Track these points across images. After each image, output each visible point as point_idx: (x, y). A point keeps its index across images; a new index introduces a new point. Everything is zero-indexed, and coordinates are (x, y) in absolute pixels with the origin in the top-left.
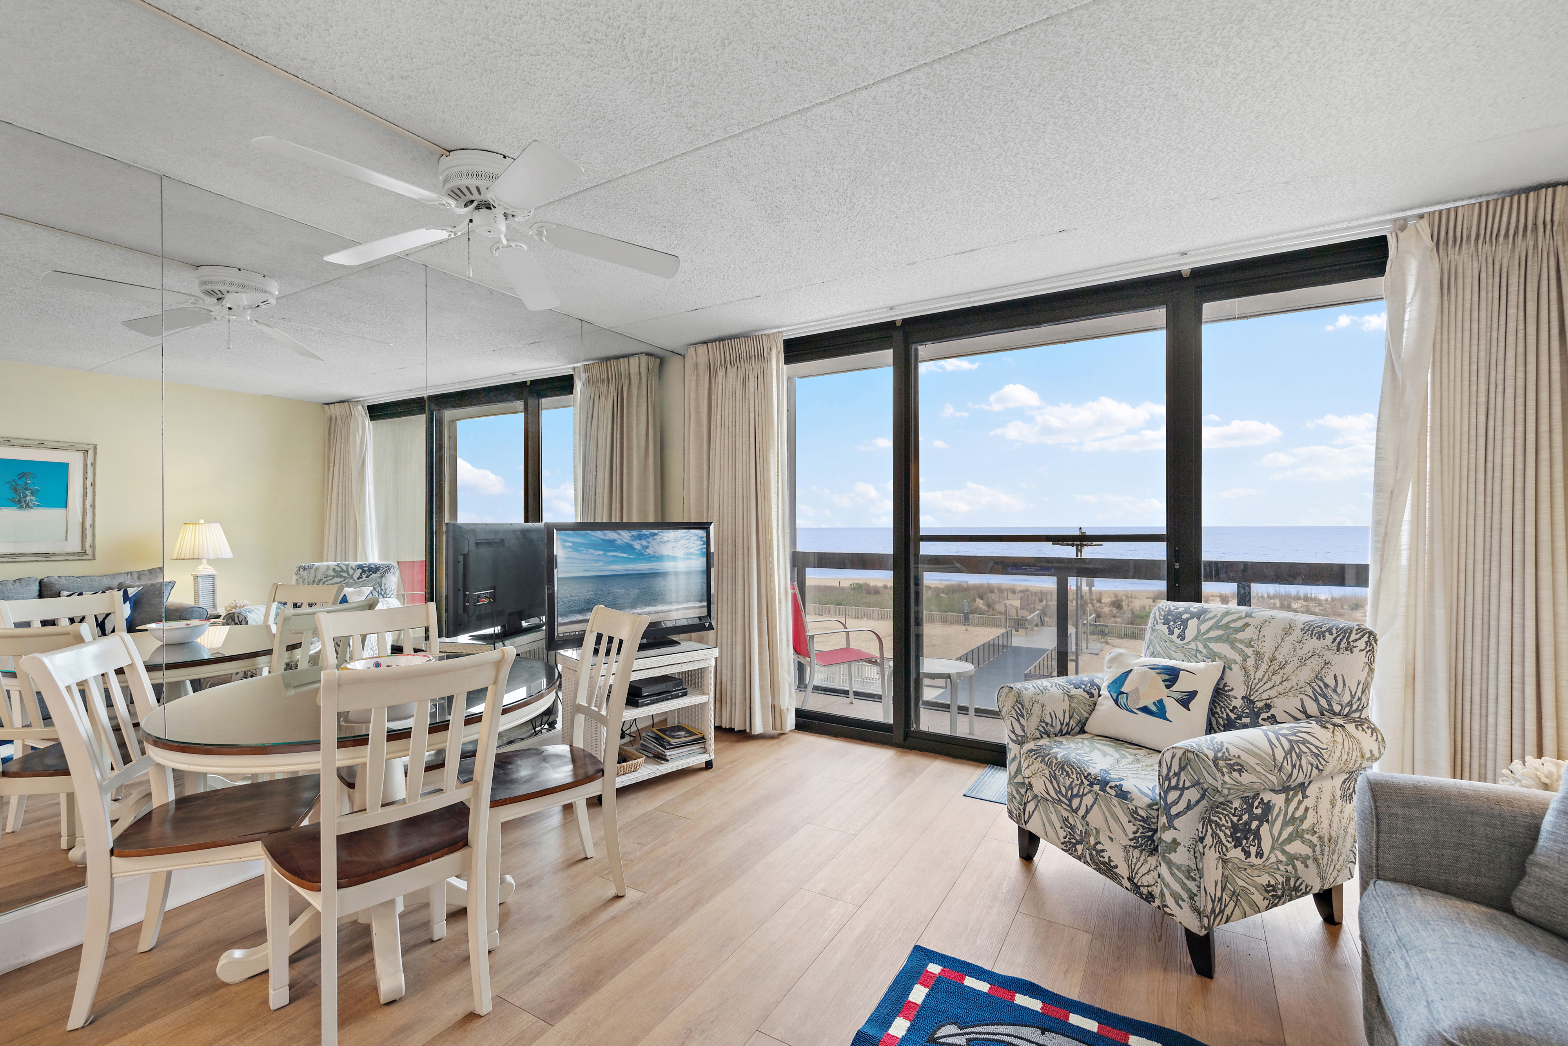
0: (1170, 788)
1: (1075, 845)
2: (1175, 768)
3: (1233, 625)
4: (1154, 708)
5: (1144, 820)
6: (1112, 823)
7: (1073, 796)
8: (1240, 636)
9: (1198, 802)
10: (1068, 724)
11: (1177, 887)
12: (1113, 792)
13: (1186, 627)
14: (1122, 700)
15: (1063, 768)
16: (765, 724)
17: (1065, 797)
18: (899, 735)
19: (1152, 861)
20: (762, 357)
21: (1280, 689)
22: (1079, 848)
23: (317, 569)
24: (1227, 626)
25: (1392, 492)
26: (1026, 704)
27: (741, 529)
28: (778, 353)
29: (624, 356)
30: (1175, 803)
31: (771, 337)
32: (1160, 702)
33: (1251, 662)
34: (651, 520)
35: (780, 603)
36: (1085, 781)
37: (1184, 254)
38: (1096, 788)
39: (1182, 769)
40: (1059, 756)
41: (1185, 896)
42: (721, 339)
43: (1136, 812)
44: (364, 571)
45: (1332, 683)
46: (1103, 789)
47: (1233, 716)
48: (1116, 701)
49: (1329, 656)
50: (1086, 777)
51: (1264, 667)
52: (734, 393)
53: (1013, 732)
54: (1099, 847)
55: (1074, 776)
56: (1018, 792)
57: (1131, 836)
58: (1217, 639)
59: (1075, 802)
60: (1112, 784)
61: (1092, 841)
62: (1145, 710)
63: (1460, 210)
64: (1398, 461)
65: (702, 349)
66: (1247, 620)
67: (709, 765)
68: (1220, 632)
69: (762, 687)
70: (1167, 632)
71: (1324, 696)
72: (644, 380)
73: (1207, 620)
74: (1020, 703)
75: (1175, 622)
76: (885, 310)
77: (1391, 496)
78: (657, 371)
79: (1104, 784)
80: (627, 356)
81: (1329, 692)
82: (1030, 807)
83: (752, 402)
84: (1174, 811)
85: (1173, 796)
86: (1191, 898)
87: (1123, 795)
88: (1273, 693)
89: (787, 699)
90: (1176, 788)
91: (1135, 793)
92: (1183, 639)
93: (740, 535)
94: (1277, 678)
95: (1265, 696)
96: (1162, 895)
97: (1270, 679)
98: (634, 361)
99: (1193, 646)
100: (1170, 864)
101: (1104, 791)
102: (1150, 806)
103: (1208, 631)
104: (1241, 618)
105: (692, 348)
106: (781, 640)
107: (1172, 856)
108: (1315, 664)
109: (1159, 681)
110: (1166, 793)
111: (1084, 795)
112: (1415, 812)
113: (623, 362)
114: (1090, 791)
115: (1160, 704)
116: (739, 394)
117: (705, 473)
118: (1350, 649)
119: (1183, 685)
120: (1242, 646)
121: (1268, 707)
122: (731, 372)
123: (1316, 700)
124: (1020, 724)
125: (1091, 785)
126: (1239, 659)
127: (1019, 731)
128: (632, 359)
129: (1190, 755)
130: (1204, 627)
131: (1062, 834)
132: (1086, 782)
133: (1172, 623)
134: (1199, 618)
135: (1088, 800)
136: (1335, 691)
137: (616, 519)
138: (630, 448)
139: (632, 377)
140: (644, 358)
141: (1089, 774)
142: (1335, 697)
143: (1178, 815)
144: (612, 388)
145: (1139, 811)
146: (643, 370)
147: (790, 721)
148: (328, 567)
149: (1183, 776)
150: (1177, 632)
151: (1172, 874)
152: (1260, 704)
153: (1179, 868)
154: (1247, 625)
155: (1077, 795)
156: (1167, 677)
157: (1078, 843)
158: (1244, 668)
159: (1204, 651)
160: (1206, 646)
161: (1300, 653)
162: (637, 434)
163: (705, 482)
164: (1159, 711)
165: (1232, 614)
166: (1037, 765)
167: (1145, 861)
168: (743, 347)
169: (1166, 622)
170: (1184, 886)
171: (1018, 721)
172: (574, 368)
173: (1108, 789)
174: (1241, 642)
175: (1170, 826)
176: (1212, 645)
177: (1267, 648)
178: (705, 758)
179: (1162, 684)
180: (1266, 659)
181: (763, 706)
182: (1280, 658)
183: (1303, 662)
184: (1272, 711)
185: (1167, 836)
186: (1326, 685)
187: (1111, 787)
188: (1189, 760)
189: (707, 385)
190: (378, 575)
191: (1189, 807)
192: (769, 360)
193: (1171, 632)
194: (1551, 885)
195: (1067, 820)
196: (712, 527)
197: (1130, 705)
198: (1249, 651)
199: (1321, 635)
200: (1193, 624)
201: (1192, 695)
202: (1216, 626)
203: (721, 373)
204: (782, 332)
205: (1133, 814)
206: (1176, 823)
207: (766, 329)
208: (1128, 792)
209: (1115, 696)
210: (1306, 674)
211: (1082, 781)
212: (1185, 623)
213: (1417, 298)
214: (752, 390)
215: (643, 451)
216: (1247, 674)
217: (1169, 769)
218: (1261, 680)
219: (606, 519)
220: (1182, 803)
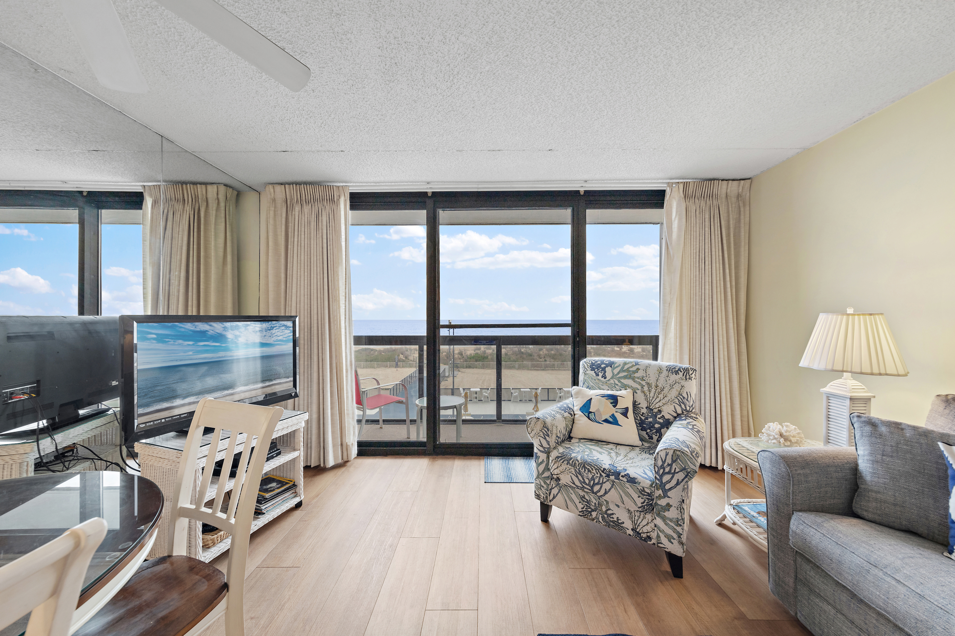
0: (664, 473)
1: (590, 512)
2: (669, 461)
3: (631, 369)
4: (611, 420)
5: (649, 495)
6: (625, 498)
7: (594, 484)
8: (636, 375)
9: (683, 480)
10: (565, 435)
11: (670, 532)
12: (625, 479)
13: (605, 372)
15: (584, 466)
16: (335, 457)
17: (589, 485)
18: (430, 448)
19: (649, 517)
20: (333, 201)
21: (664, 401)
22: (594, 514)
24: (628, 370)
26: (550, 428)
27: (315, 321)
28: (345, 200)
29: (201, 184)
30: (669, 482)
31: (341, 188)
32: (613, 415)
33: (646, 388)
35: (347, 372)
36: (602, 474)
37: (586, 181)
38: (612, 478)
39: (673, 461)
40: (579, 458)
41: (675, 536)
42: (297, 183)
43: (644, 491)
45: (686, 396)
46: (617, 478)
47: (643, 418)
48: (588, 417)
49: (683, 383)
50: (603, 472)
51: (653, 390)
52: (309, 223)
53: (542, 446)
54: (609, 512)
55: (594, 471)
56: (545, 483)
57: (640, 505)
58: (625, 377)
59: (596, 488)
60: (622, 474)
61: (604, 509)
62: (606, 421)
63: (691, 183)
65: (279, 189)
66: (637, 366)
67: (300, 504)
68: (625, 374)
69: (333, 432)
70: (594, 375)
71: (683, 403)
72: (222, 204)
73: (616, 367)
74: (546, 428)
75: (598, 369)
76: (424, 183)
77: (669, 306)
78: (234, 200)
79: (617, 474)
80: (206, 184)
81: (685, 401)
82: (555, 491)
83: (325, 231)
84: (667, 487)
85: (666, 478)
86: (679, 537)
87: (632, 481)
88: (660, 404)
89: (352, 437)
90: (669, 473)
91: (640, 479)
92: (605, 378)
93: (315, 325)
94: (661, 396)
95: (657, 406)
96: (658, 537)
97: (657, 397)
98: (212, 190)
99: (612, 381)
100: (664, 519)
101: (619, 479)
102: (651, 485)
103: (618, 373)
104: (633, 366)
105: (271, 186)
106: (347, 397)
107: (666, 514)
108: (677, 387)
109: (608, 403)
110: (661, 476)
111: (603, 483)
113: (200, 189)
114: (608, 480)
115: (613, 416)
116: (313, 224)
117: (283, 280)
118: (690, 378)
119: (622, 404)
120: (639, 380)
121: (660, 411)
122: (307, 209)
123: (680, 406)
124: (546, 440)
125: (608, 476)
126: (639, 387)
127: (545, 445)
128: (209, 187)
129: (678, 453)
130: (616, 371)
131: (580, 506)
132: (604, 475)
133: (596, 370)
134: (611, 367)
135: (607, 486)
136: (687, 400)
137: (192, 313)
138: (207, 257)
139: (210, 201)
140: (222, 189)
141: (604, 469)
142: (688, 403)
143: (670, 489)
144: (188, 208)
145: (646, 489)
146: (222, 197)
147: (354, 450)
149: (674, 466)
150: (601, 375)
151: (666, 524)
152: (656, 410)
153: (671, 520)
154: (638, 369)
155: (598, 484)
156: (612, 401)
157: (593, 511)
158: (643, 392)
159: (619, 384)
160: (619, 381)
161: (670, 382)
162: (216, 246)
163: (283, 287)
164: (613, 421)
165: (628, 363)
166: (564, 466)
167: (644, 518)
168: (316, 191)
169: (593, 369)
170: (675, 530)
171: (545, 439)
172: (144, 187)
173: (621, 478)
174: (638, 378)
175: (665, 496)
176: (622, 381)
177: (652, 381)
178: (297, 500)
179: (611, 405)
180: (653, 386)
181: (334, 446)
182: (660, 385)
183: (672, 387)
184: (662, 414)
185: (663, 502)
186: (684, 398)
187: (622, 476)
188: (678, 456)
189: (284, 215)
191: (678, 483)
192: (338, 204)
193: (597, 375)
195: (584, 497)
196: (297, 319)
197: (597, 419)
198: (644, 383)
199: (677, 373)
200: (608, 369)
201: (627, 409)
202: (622, 371)
203: (297, 208)
204: (349, 186)
205: (642, 492)
206: (669, 494)
207: (336, 182)
208: (634, 478)
209: (587, 414)
210: (674, 393)
211: (601, 474)
212: (604, 369)
213: (677, 218)
214: (325, 223)
215: (221, 260)
216: (645, 395)
217: (664, 462)
218: (653, 398)
219: (181, 313)
220: (674, 482)
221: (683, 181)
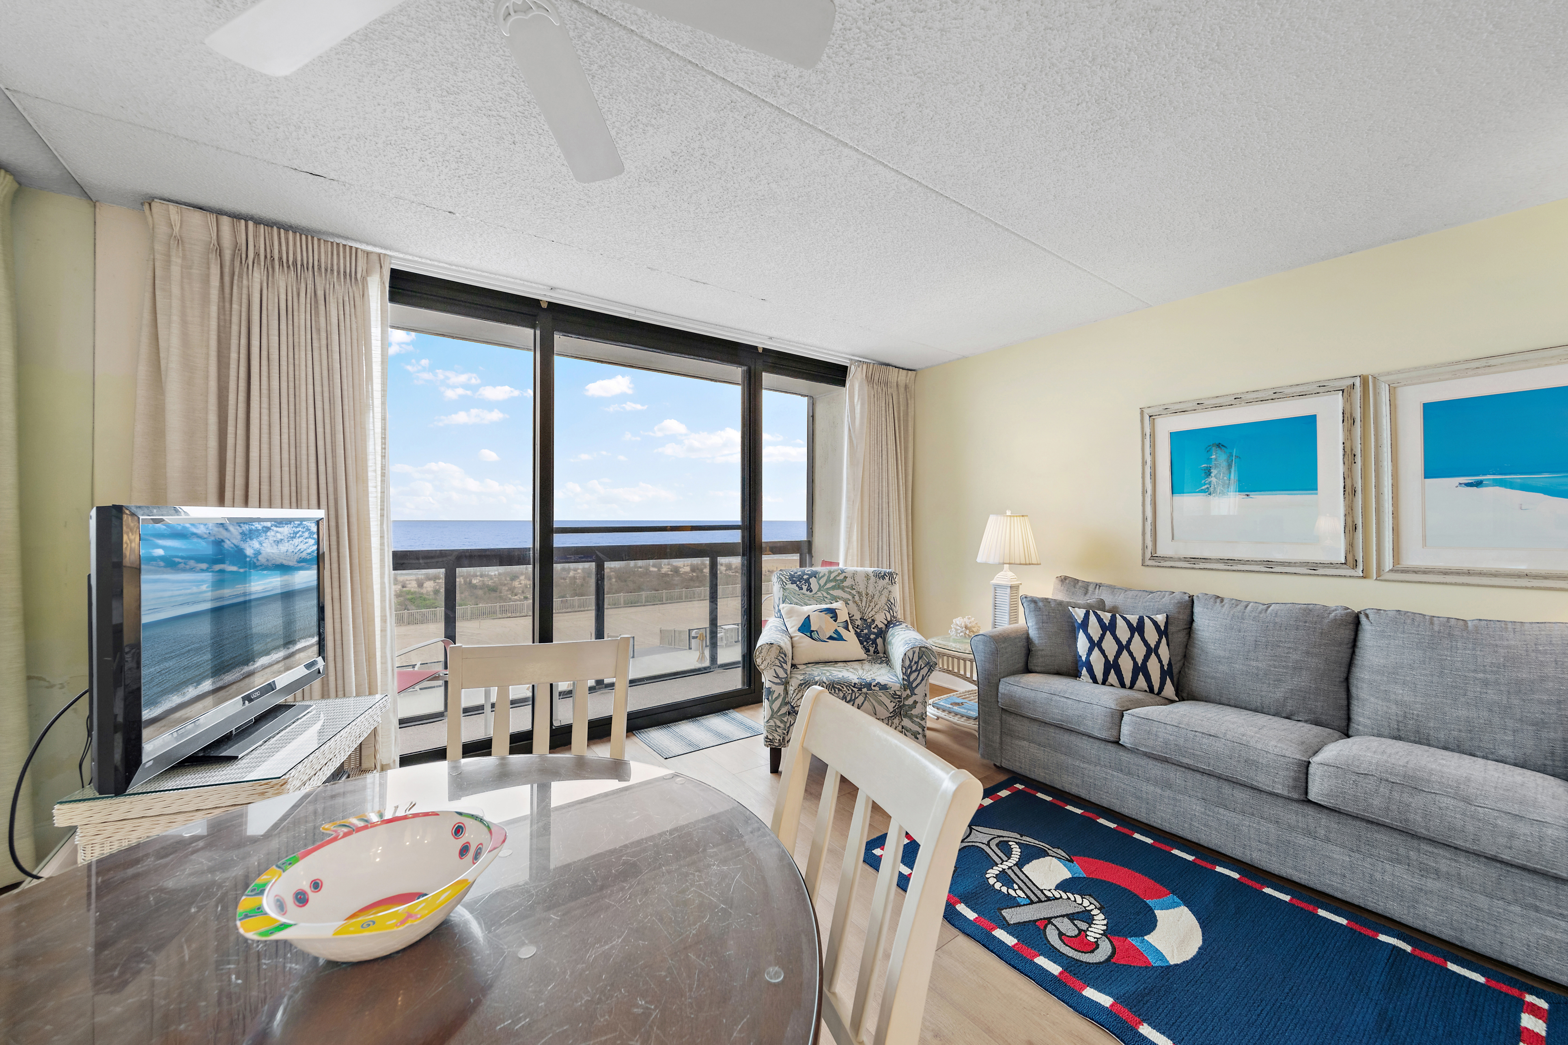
0: (912, 672)
2: (916, 659)
3: (838, 578)
4: (835, 636)
5: (900, 697)
6: (878, 708)
8: (845, 584)
9: (926, 674)
11: (916, 728)
12: (877, 688)
13: (810, 584)
14: (815, 635)
15: (833, 687)
19: (896, 721)
21: (875, 610)
24: (835, 580)
30: (915, 680)
32: (836, 630)
33: (857, 598)
36: (854, 689)
37: (771, 338)
38: (865, 690)
39: (920, 658)
40: (825, 680)
43: (895, 694)
46: (869, 689)
47: (859, 631)
48: (811, 637)
50: (854, 687)
51: (864, 599)
53: (777, 677)
55: (845, 689)
56: (782, 722)
57: (891, 710)
58: (833, 588)
60: (874, 684)
62: (831, 638)
66: (844, 574)
68: (833, 584)
70: (797, 589)
73: (821, 577)
74: (783, 653)
75: (800, 582)
79: (869, 686)
84: (914, 685)
85: (913, 676)
87: (884, 687)
88: (873, 613)
89: (393, 748)
90: (916, 670)
91: (890, 684)
92: (811, 591)
94: (872, 604)
95: (870, 616)
97: (869, 606)
99: (819, 594)
100: (911, 717)
101: (871, 690)
103: (825, 584)
104: (839, 574)
107: (913, 712)
108: (885, 593)
109: (828, 617)
110: (909, 676)
111: (856, 698)
114: (861, 694)
115: (836, 632)
119: (840, 618)
120: (849, 590)
121: (873, 621)
123: (889, 612)
124: (783, 669)
125: (860, 689)
126: (850, 597)
130: (822, 582)
132: (856, 690)
133: (798, 583)
134: (815, 577)
135: (860, 700)
136: (894, 606)
141: (855, 684)
142: (895, 609)
143: (917, 686)
145: (897, 692)
149: (920, 662)
150: (805, 588)
152: (869, 620)
153: (917, 717)
154: (846, 577)
156: (831, 615)
158: (855, 602)
159: (830, 596)
160: (828, 593)
161: (879, 588)
164: (837, 637)
165: (834, 572)
169: (793, 582)
171: (782, 667)
173: (873, 688)
174: (848, 587)
175: (913, 694)
176: (831, 592)
177: (862, 588)
179: (832, 620)
180: (864, 594)
182: (870, 593)
183: (881, 593)
184: (876, 623)
185: (910, 702)
187: (874, 686)
188: (924, 652)
191: (923, 679)
193: (802, 589)
194: (1047, 656)
197: (822, 638)
198: (854, 592)
199: (883, 578)
200: (813, 580)
201: (846, 622)
202: (829, 580)
204: (391, 257)
205: (894, 696)
206: (916, 691)
207: (361, 242)
208: (885, 685)
209: (808, 634)
210: (883, 600)
211: (852, 690)
212: (807, 581)
213: (859, 403)
216: (858, 605)
217: (911, 661)
218: (865, 607)
220: (920, 678)
221: (864, 360)
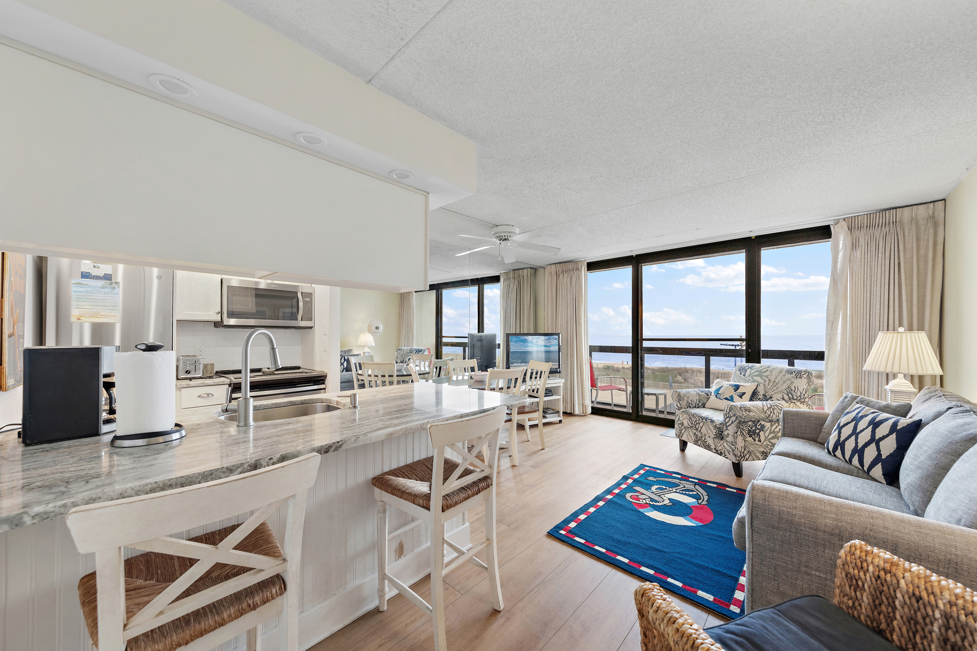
0: (727, 417)
1: (698, 441)
2: (728, 411)
3: (763, 370)
4: (729, 398)
5: (718, 428)
6: (708, 430)
7: (696, 424)
8: (764, 374)
9: (735, 421)
10: (698, 404)
11: (728, 448)
12: (709, 421)
14: (718, 396)
15: (693, 416)
16: (579, 411)
17: (694, 425)
18: (634, 417)
19: (722, 442)
20: (578, 269)
21: (775, 391)
22: (699, 442)
23: (404, 350)
25: (832, 323)
26: (682, 396)
27: (570, 336)
28: (585, 268)
29: (521, 269)
30: (728, 422)
31: (582, 262)
32: (732, 396)
33: (767, 383)
34: (532, 332)
35: (585, 364)
38: (704, 420)
39: (730, 411)
41: (731, 451)
42: (561, 263)
43: (716, 426)
44: (417, 351)
45: (794, 389)
46: (706, 420)
47: (759, 398)
49: (793, 380)
50: (701, 417)
51: (771, 384)
52: (567, 283)
53: (677, 406)
54: (705, 440)
55: (697, 419)
56: (679, 426)
57: (715, 434)
58: (756, 376)
59: (697, 426)
61: (703, 439)
62: (726, 399)
64: (835, 311)
65: (553, 266)
66: (768, 369)
67: (560, 421)
68: (758, 373)
69: (578, 396)
70: (739, 374)
71: (791, 394)
72: (529, 278)
73: (754, 369)
74: (680, 396)
75: (743, 370)
76: (629, 251)
77: (832, 324)
78: (534, 274)
79: (706, 419)
80: (523, 269)
81: (793, 392)
82: (683, 431)
83: (574, 287)
84: (728, 425)
85: (727, 420)
86: (733, 451)
87: (712, 421)
88: (773, 393)
89: (588, 401)
90: (728, 417)
91: (716, 421)
92: (745, 376)
93: (570, 338)
94: (775, 388)
95: (770, 393)
96: (724, 452)
97: (772, 388)
98: (525, 271)
99: (748, 378)
100: (727, 441)
102: (721, 424)
103: (754, 373)
104: (765, 368)
105: (549, 266)
106: (586, 378)
107: (727, 439)
108: (788, 383)
110: (726, 419)
112: (795, 418)
113: (521, 271)
114: (702, 422)
115: (732, 397)
116: (569, 283)
117: (555, 314)
118: (801, 378)
119: (740, 390)
120: (765, 378)
121: (771, 396)
122: (566, 275)
123: (788, 395)
125: (702, 419)
126: (763, 382)
127: (679, 406)
128: (524, 270)
129: (733, 406)
130: (752, 372)
131: (694, 438)
133: (741, 371)
134: (751, 369)
135: (701, 424)
136: (794, 392)
137: (518, 332)
138: (523, 304)
139: (524, 277)
140: (529, 270)
142: (795, 394)
144: (516, 281)
146: (529, 274)
147: (589, 410)
148: (407, 349)
149: (730, 414)
150: (743, 374)
151: (727, 444)
152: (768, 397)
153: (729, 442)
154: (767, 370)
155: (698, 424)
156: (735, 388)
157: (699, 440)
158: (764, 385)
159: (751, 380)
160: (752, 378)
161: (783, 379)
162: (527, 299)
163: (555, 318)
164: (731, 399)
165: (763, 367)
166: (685, 416)
167: (720, 442)
168: (570, 266)
170: (731, 447)
171: (679, 402)
172: (500, 273)
174: (764, 376)
175: (727, 429)
176: (754, 378)
177: (772, 378)
178: (560, 419)
179: (733, 390)
180: (772, 382)
181: (578, 404)
182: (777, 381)
183: (784, 382)
185: (726, 433)
186: (792, 390)
187: (708, 419)
189: (555, 280)
190: (421, 353)
191: (732, 423)
192: (581, 271)
193: (741, 374)
195: (695, 433)
196: (560, 335)
197: (721, 397)
198: (767, 379)
199: (791, 373)
200: (749, 371)
201: (744, 393)
202: (757, 371)
203: (561, 276)
204: (586, 259)
205: (715, 427)
206: (728, 428)
207: (580, 259)
208: (714, 421)
209: (716, 395)
210: (785, 386)
211: (700, 420)
212: (746, 371)
213: (842, 250)
214: (574, 282)
215: (529, 305)
216: (765, 387)
217: (726, 411)
218: (769, 389)
219: (514, 332)
220: (730, 422)
221: (864, 213)
